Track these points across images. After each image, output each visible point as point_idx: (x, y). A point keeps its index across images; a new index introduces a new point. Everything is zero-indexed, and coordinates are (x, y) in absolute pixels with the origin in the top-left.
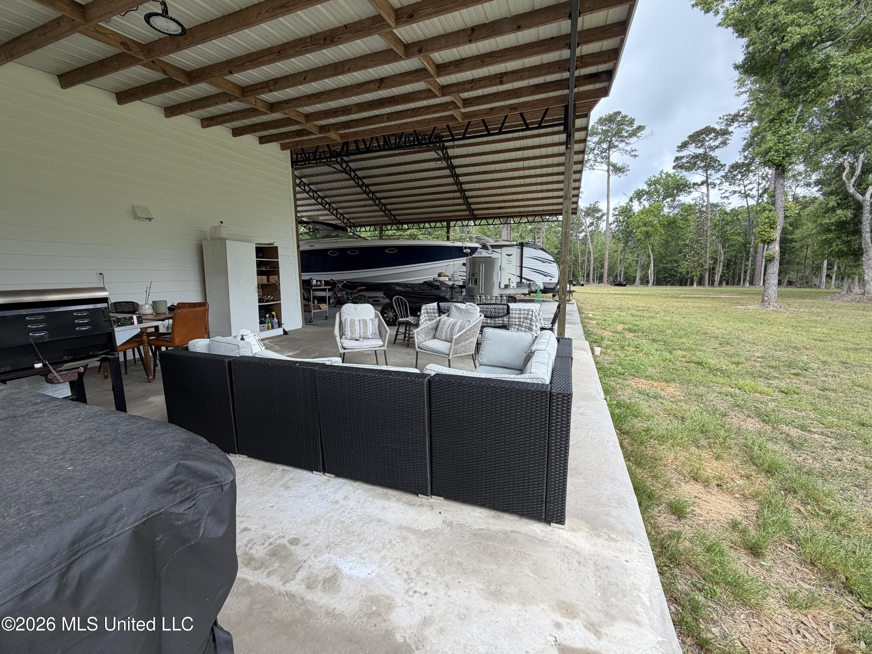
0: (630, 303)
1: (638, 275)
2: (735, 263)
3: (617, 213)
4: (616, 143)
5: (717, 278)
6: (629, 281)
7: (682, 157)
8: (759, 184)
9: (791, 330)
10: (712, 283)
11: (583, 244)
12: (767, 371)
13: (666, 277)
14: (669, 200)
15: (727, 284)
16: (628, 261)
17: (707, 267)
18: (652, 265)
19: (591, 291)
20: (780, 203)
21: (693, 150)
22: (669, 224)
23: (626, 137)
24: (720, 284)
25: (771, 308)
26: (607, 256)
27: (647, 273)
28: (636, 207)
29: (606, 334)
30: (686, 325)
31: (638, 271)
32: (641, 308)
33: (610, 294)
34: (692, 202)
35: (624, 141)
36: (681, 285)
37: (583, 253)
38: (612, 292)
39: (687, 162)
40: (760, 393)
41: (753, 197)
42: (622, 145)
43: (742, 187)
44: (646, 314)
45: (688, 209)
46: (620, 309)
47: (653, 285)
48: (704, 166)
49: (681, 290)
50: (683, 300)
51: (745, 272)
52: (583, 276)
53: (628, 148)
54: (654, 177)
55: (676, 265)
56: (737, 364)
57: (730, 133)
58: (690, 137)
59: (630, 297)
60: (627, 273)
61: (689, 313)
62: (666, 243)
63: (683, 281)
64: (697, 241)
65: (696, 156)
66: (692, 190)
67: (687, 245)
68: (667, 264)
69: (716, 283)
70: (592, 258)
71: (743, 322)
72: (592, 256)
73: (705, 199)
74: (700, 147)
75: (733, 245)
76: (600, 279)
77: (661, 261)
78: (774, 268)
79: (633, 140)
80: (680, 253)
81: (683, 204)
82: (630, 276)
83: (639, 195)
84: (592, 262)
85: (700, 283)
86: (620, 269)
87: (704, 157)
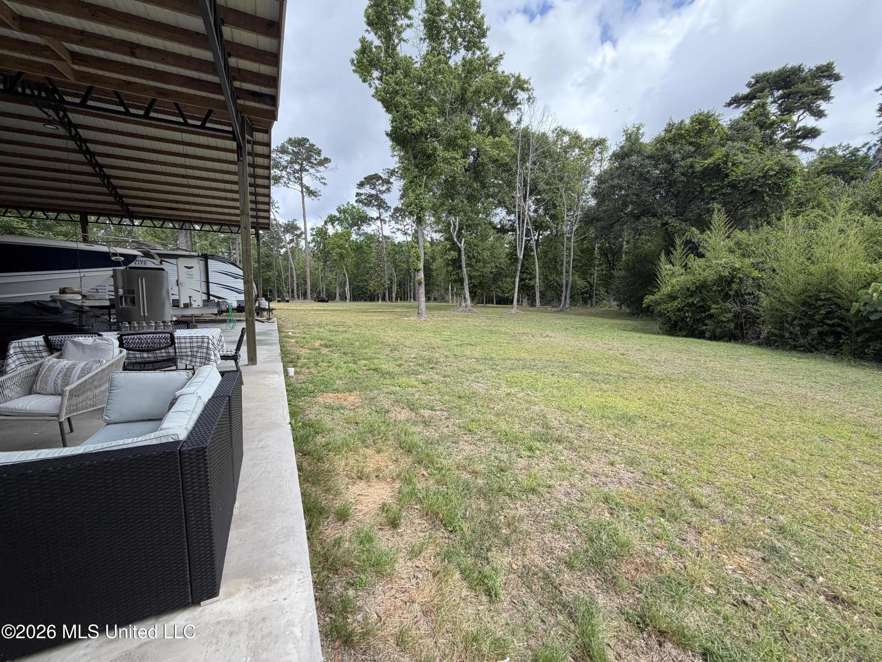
0: (329, 319)
1: (338, 292)
2: (404, 284)
3: (314, 233)
4: (307, 168)
5: (394, 295)
6: (330, 297)
7: (361, 194)
8: (412, 226)
9: (432, 335)
10: (390, 299)
11: (285, 260)
12: (416, 368)
13: (360, 294)
14: (356, 228)
15: (401, 300)
16: (328, 279)
17: (386, 286)
18: (348, 283)
19: (295, 308)
20: (421, 243)
21: (367, 190)
22: (358, 249)
23: (315, 164)
24: (396, 299)
25: (423, 318)
26: (308, 274)
27: (344, 290)
28: (331, 231)
29: (304, 352)
30: (370, 336)
31: (337, 288)
32: (337, 323)
33: (312, 310)
34: (372, 233)
35: (313, 168)
36: (371, 301)
37: (286, 268)
38: (316, 308)
39: (365, 199)
40: (412, 387)
41: (409, 235)
42: (312, 171)
43: (402, 226)
44: (341, 329)
45: (370, 238)
46: (319, 325)
47: (350, 300)
48: (377, 205)
49: (371, 305)
50: (370, 314)
51: (410, 291)
52: (288, 292)
53: (318, 175)
54: (343, 206)
55: (366, 284)
56: (400, 366)
57: (391, 183)
58: (365, 178)
59: (330, 312)
60: (328, 290)
61: (372, 326)
62: (357, 265)
63: (372, 298)
64: (378, 265)
65: (371, 196)
66: (371, 223)
67: (372, 268)
68: (359, 282)
69: (394, 299)
70: (295, 275)
71: (407, 331)
72: (294, 272)
73: (380, 231)
74: (373, 189)
75: (402, 270)
76: (305, 296)
77: (354, 280)
78: (422, 290)
79: (321, 168)
80: (368, 274)
81: (366, 233)
82: (331, 292)
83: (332, 219)
84: (295, 279)
85: (384, 299)
86: (322, 286)
87: (376, 197)
